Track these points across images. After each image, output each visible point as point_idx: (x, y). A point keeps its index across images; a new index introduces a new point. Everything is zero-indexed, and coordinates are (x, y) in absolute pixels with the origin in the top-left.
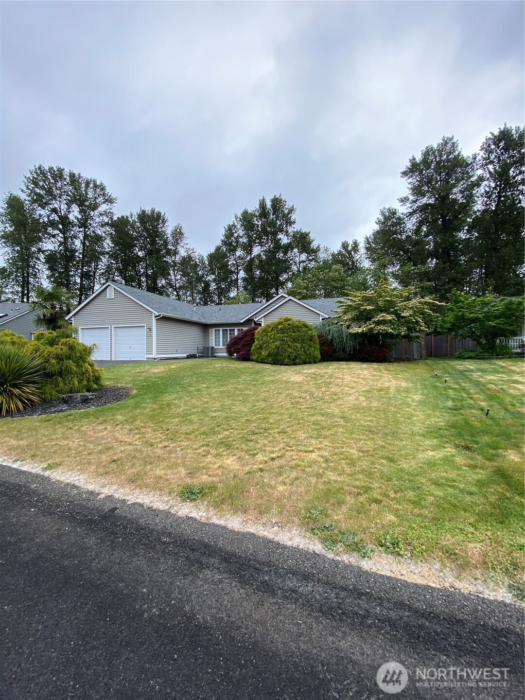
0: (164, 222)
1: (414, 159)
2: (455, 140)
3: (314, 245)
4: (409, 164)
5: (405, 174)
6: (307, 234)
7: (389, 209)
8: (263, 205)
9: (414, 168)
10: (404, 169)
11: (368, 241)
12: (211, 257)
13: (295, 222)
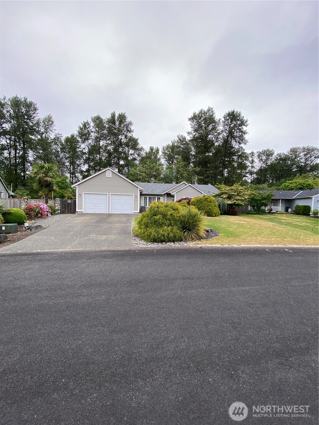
0: (35, 109)
1: (195, 113)
2: (213, 110)
3: (139, 146)
4: (192, 115)
5: (190, 119)
6: (137, 140)
7: (182, 136)
8: (113, 116)
9: (194, 118)
10: (190, 117)
11: (164, 149)
12: (67, 140)
13: (133, 132)
